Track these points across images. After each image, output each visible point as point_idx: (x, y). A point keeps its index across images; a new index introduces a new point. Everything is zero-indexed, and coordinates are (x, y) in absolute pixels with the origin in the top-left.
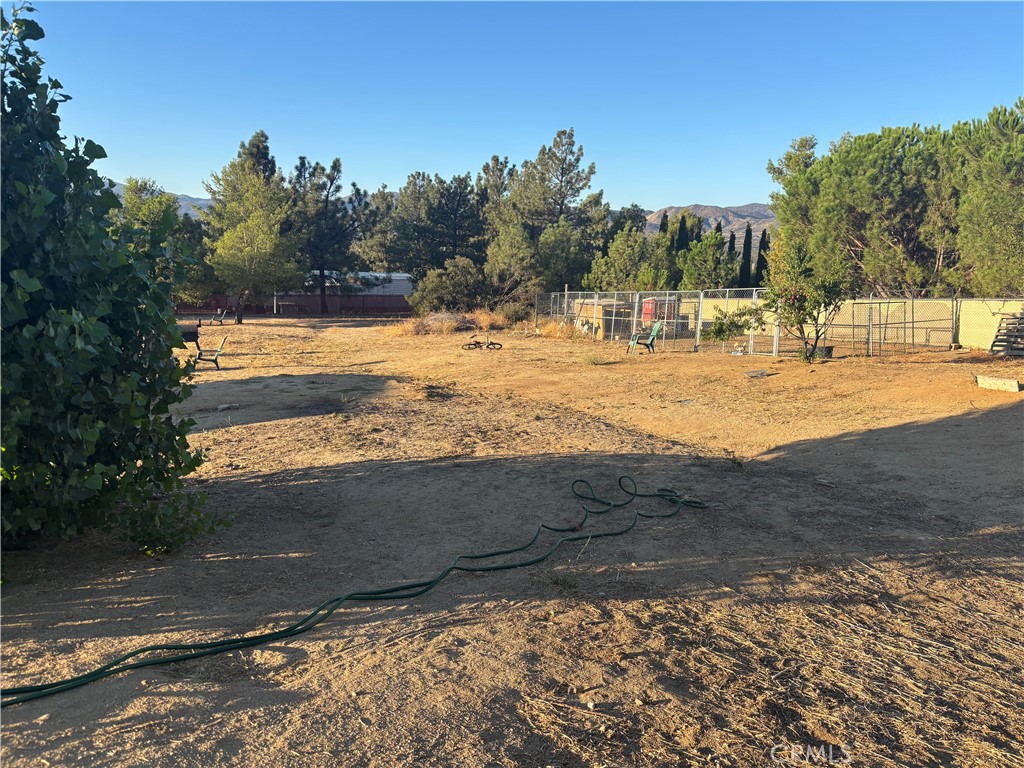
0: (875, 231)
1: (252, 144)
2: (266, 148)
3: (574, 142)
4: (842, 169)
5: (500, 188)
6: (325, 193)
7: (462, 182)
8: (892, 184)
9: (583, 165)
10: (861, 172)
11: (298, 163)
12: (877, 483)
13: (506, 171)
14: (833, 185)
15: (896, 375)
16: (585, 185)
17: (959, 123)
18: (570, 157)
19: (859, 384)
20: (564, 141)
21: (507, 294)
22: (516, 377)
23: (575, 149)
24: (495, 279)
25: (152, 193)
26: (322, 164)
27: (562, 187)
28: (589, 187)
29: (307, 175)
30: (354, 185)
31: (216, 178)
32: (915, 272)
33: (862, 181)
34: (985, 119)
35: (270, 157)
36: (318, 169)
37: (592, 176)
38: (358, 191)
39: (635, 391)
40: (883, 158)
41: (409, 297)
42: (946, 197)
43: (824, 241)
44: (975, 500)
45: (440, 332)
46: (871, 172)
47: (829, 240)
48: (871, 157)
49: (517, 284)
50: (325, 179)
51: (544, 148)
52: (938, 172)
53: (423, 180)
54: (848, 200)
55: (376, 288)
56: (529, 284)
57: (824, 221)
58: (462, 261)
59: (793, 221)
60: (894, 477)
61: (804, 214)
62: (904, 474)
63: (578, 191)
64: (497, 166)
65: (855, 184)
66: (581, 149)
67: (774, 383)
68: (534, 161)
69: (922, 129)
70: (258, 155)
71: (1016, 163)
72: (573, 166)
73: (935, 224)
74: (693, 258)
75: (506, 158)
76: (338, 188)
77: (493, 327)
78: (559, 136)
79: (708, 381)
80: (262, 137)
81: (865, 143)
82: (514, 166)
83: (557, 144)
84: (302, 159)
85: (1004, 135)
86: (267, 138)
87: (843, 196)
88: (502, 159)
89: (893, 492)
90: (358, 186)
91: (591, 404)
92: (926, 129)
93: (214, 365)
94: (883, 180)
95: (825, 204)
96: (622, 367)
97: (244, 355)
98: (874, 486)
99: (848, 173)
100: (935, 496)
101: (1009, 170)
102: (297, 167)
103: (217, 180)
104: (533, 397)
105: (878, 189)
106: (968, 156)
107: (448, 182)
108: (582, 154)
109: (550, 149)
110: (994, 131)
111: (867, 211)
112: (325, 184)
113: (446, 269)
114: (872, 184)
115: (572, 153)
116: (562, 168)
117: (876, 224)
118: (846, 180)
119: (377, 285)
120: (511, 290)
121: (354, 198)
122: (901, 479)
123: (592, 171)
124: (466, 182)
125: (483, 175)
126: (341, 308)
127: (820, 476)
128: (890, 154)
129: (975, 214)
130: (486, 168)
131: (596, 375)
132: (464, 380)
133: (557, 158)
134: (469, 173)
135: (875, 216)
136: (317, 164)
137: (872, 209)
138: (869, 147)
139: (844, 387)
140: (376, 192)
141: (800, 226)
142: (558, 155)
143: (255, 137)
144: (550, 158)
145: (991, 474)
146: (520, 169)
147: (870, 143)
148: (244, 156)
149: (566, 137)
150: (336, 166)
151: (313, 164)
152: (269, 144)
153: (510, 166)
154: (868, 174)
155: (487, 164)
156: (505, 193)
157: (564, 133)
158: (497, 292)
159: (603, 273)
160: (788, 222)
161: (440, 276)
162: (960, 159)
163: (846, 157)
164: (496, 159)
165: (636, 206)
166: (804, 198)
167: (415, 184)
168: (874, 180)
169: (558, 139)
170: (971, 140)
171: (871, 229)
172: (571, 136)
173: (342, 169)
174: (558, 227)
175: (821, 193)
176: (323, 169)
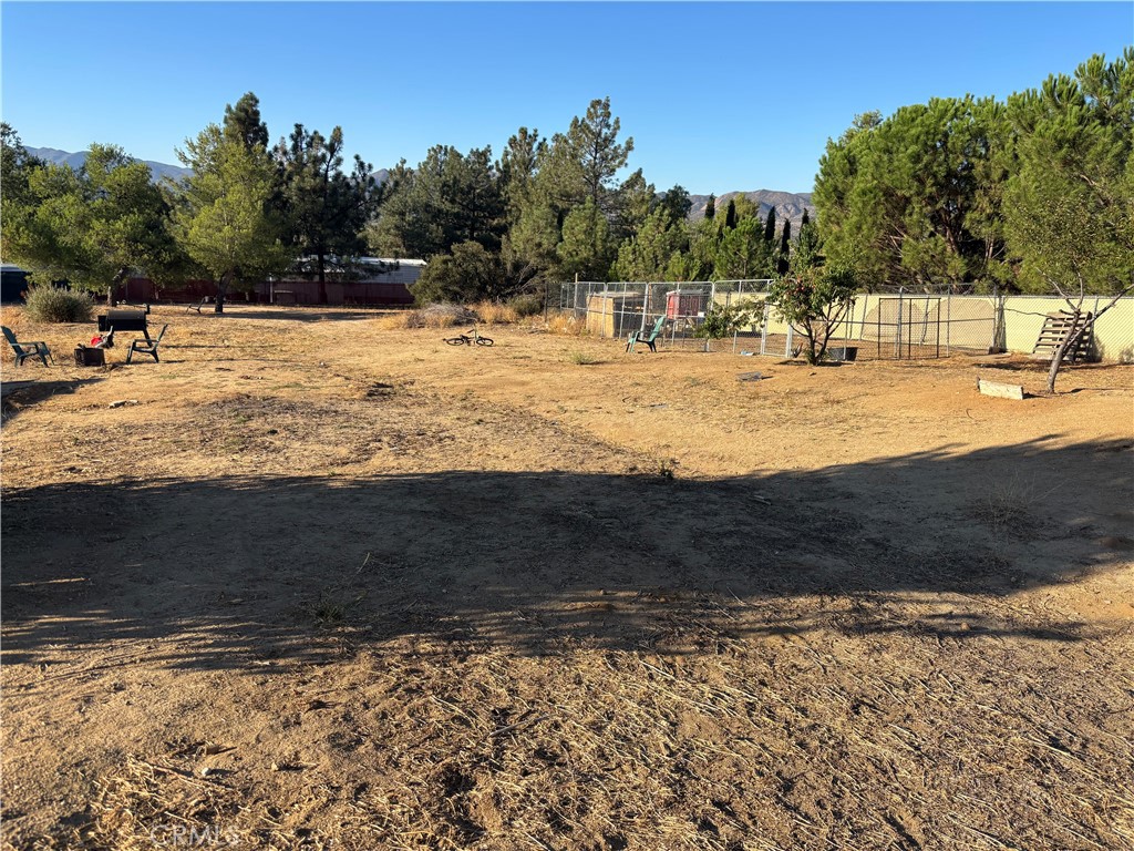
0: (915, 217)
1: (240, 108)
2: (257, 113)
3: (609, 113)
4: (882, 145)
5: (528, 165)
6: (324, 166)
7: (482, 156)
8: (935, 164)
9: (620, 140)
10: (902, 149)
11: (293, 131)
12: (822, 500)
13: (535, 146)
14: (872, 164)
15: (903, 379)
16: (621, 163)
17: (1015, 94)
18: (605, 130)
19: (859, 388)
20: (599, 112)
21: (522, 284)
22: (486, 376)
23: (611, 121)
24: (509, 266)
25: (119, 162)
26: (321, 134)
27: (596, 164)
28: (626, 165)
29: (304, 146)
30: (357, 157)
31: (191, 145)
32: (958, 265)
33: (902, 159)
34: (1040, 90)
35: (260, 123)
36: (316, 139)
37: (630, 153)
38: (361, 165)
39: (610, 393)
40: (927, 133)
41: (410, 286)
42: (996, 178)
43: (859, 229)
44: (920, 520)
45: (437, 325)
46: (913, 148)
47: (864, 227)
48: (913, 131)
49: (533, 273)
50: (323, 150)
51: (576, 120)
52: (987, 150)
53: (445, 154)
54: (887, 180)
55: (381, 276)
56: (546, 273)
57: (860, 205)
58: (473, 246)
59: (828, 204)
60: (842, 494)
61: (840, 197)
62: (854, 490)
63: (613, 170)
64: (524, 139)
65: (896, 163)
66: (617, 122)
67: (764, 387)
68: (565, 134)
69: (975, 101)
70: (247, 122)
71: (1068, 141)
72: (608, 140)
73: (983, 210)
74: (726, 247)
75: (536, 131)
76: (339, 161)
77: (498, 321)
78: (593, 106)
79: (696, 383)
80: (251, 100)
81: (909, 116)
82: (545, 140)
83: (590, 116)
84: (298, 127)
85: (1059, 107)
86: (257, 101)
87: (881, 176)
88: (530, 132)
89: (834, 511)
90: (362, 159)
91: (554, 407)
92: (979, 100)
93: (152, 357)
94: (926, 158)
95: (862, 185)
96: (610, 366)
97: (199, 346)
98: (817, 504)
99: (888, 151)
100: (876, 517)
101: (1060, 147)
102: (292, 136)
103: (193, 147)
104: (492, 399)
105: (920, 170)
106: (1020, 131)
107: (466, 156)
108: (619, 127)
109: (583, 121)
110: (1048, 103)
111: (908, 195)
112: (324, 156)
113: (452, 254)
114: (913, 163)
115: (608, 126)
116: (597, 143)
117: (917, 210)
118: (885, 158)
119: (383, 273)
120: (526, 279)
121: (357, 173)
122: (850, 496)
123: (629, 147)
124: (485, 156)
125: (509, 149)
126: (345, 298)
127: (761, 491)
128: (935, 128)
129: (1023, 198)
130: (513, 142)
131: (576, 375)
132: (425, 378)
133: (590, 131)
134: (489, 146)
135: (915, 199)
136: (315, 133)
137: (912, 192)
138: (913, 120)
139: (839, 392)
140: (393, 167)
141: (835, 210)
142: (592, 127)
143: (244, 100)
144: (582, 131)
145: (951, 492)
146: (550, 144)
147: (914, 115)
148: (231, 122)
149: (601, 107)
150: (338, 137)
151: (311, 133)
152: (260, 108)
153: (540, 139)
154: (909, 151)
155: (514, 137)
156: (533, 171)
157: (599, 102)
158: (510, 282)
159: (630, 263)
160: (823, 206)
161: (445, 262)
162: (1012, 135)
163: (887, 132)
164: (524, 131)
165: (680, 188)
166: (840, 177)
167: (436, 159)
168: (916, 158)
169: (592, 110)
170: (1025, 113)
171: (911, 215)
172: (607, 106)
173: (344, 139)
174: (584, 209)
175: (860, 173)
176: (322, 139)
